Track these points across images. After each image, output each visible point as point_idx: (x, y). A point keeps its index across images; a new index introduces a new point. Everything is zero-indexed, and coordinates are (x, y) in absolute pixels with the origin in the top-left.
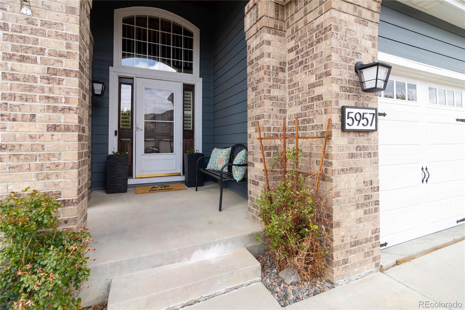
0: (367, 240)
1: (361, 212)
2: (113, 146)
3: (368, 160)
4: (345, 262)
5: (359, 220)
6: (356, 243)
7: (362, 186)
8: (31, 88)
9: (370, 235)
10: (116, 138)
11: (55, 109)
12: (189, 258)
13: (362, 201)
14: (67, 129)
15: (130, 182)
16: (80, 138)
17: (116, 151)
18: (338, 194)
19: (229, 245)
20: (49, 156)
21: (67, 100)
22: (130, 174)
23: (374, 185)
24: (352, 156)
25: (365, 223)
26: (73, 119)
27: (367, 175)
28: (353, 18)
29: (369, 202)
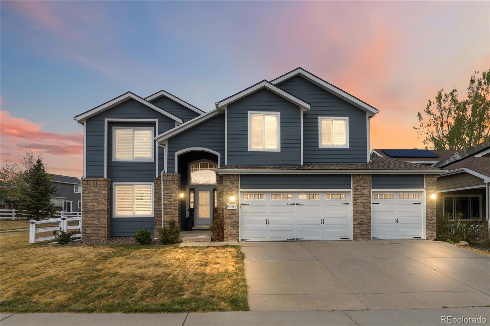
0: (234, 234)
2: (188, 215)
3: (235, 216)
4: (227, 238)
5: (232, 229)
6: (231, 234)
7: (233, 222)
8: (171, 203)
10: (189, 212)
11: (175, 206)
12: (198, 237)
13: (233, 225)
14: (176, 210)
15: (193, 228)
16: (178, 211)
17: (189, 216)
18: (225, 223)
19: (207, 236)
20: (174, 215)
21: (176, 205)
22: (193, 226)
23: (237, 222)
24: (230, 215)
25: (234, 230)
26: (177, 208)
28: (230, 184)
29: (235, 226)
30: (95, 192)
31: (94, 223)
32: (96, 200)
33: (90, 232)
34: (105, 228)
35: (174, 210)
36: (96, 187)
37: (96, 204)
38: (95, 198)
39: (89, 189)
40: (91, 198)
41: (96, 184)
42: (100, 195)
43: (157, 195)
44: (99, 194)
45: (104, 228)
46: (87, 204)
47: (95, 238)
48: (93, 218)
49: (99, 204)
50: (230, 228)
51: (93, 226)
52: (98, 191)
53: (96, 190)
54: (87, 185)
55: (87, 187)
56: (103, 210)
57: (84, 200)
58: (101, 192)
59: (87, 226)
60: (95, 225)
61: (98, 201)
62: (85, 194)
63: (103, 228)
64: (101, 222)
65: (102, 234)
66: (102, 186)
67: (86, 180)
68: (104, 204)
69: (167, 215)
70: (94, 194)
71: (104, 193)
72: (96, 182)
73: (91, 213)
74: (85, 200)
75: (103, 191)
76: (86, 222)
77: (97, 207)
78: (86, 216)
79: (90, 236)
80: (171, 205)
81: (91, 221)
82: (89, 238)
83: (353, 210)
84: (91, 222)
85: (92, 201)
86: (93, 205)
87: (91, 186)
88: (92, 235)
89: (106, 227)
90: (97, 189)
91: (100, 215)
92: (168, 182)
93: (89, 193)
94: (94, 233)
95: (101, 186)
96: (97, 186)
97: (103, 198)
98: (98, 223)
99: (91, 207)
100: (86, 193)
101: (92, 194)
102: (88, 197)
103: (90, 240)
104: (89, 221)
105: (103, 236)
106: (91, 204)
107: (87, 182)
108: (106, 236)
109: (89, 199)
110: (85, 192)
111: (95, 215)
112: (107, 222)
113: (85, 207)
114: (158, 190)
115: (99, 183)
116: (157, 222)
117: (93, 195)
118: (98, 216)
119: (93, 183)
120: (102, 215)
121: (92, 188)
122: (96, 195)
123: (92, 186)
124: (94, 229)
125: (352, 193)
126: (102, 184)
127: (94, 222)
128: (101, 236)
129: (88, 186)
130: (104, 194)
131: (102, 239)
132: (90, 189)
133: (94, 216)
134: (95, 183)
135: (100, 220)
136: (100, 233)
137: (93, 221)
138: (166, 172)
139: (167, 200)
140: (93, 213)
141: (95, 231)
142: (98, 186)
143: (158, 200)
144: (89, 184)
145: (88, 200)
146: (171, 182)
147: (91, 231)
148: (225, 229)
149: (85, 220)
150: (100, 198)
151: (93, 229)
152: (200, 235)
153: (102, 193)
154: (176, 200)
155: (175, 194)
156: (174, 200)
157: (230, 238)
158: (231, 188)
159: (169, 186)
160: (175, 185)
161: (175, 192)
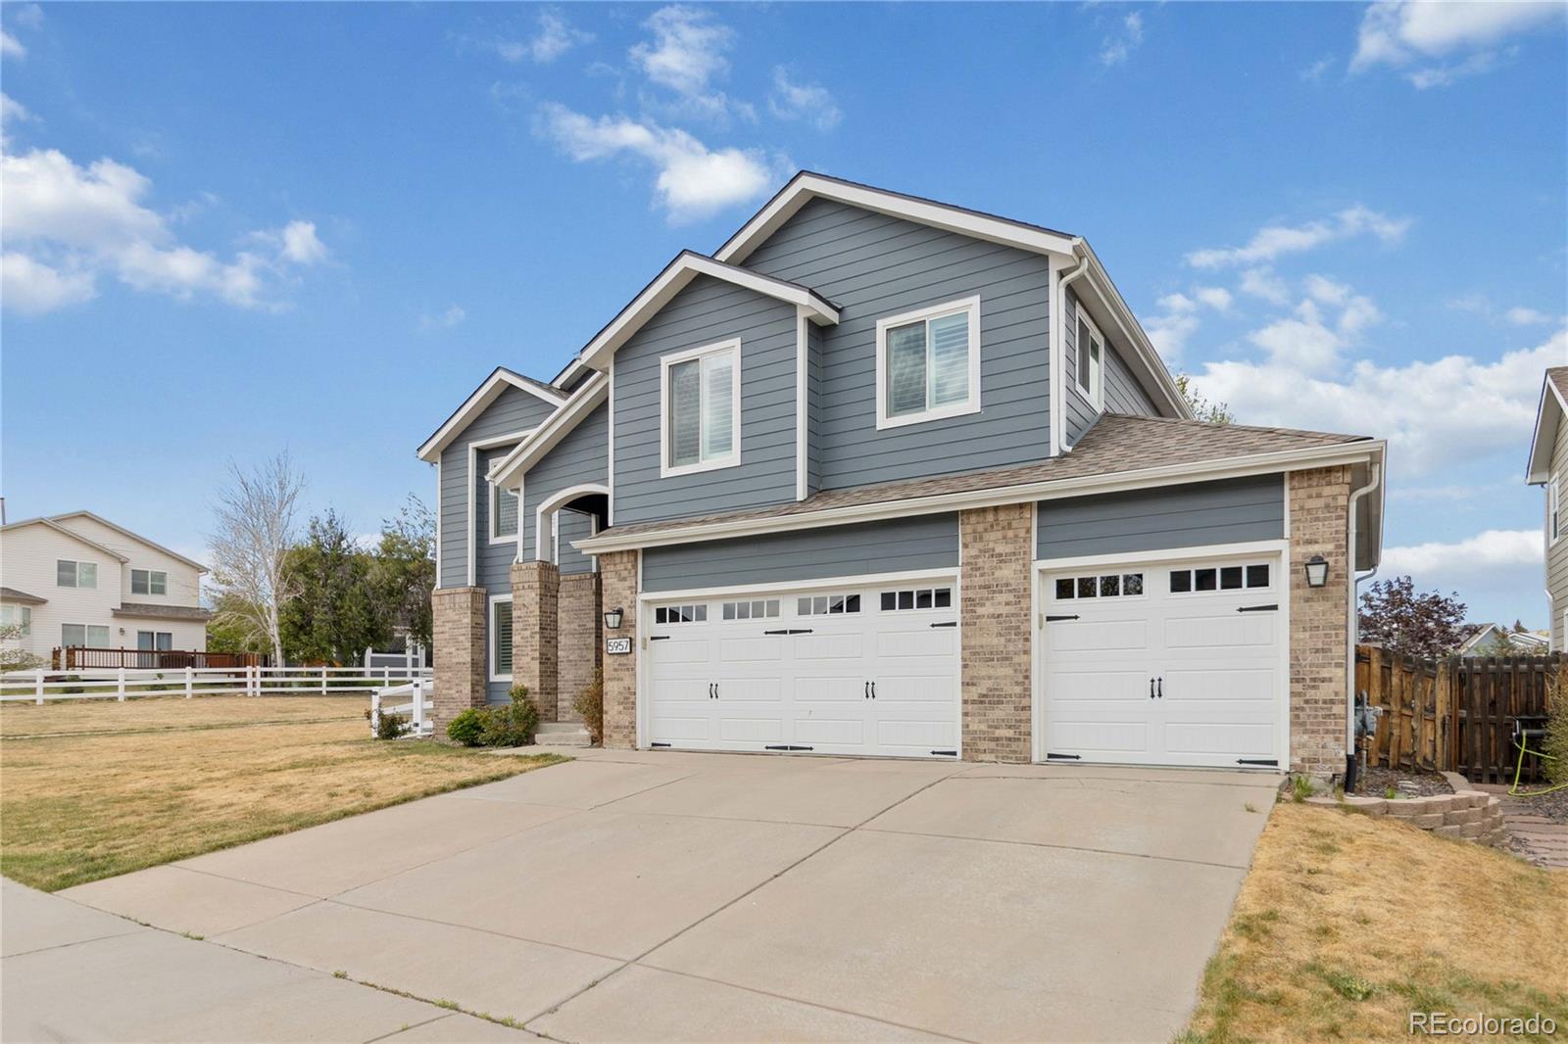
0: (626, 727)
1: (621, 708)
3: (627, 673)
4: (610, 737)
5: (620, 713)
6: (618, 727)
7: (622, 689)
8: (527, 642)
9: (627, 724)
13: (623, 700)
18: (606, 694)
20: (531, 672)
23: (632, 690)
24: (615, 670)
25: (626, 715)
27: (627, 682)
28: (616, 579)
29: (629, 701)
30: (453, 621)
31: (452, 695)
32: (454, 639)
33: (445, 717)
35: (533, 659)
36: (454, 610)
37: (455, 649)
38: (451, 636)
39: (443, 615)
40: (447, 636)
41: (453, 603)
42: (459, 628)
44: (458, 625)
46: (440, 651)
48: (449, 684)
49: (459, 649)
50: (616, 708)
51: (450, 702)
52: (457, 618)
53: (453, 616)
54: (440, 604)
55: (441, 610)
56: (463, 663)
58: (460, 621)
59: (441, 703)
60: (453, 699)
61: (457, 642)
62: (438, 626)
64: (461, 691)
66: (463, 605)
68: (465, 649)
69: (519, 672)
71: (466, 623)
72: (453, 598)
73: (446, 672)
74: (438, 640)
75: (464, 617)
76: (440, 692)
77: (455, 657)
78: (440, 679)
79: (446, 727)
80: (526, 646)
81: (447, 689)
82: (444, 730)
83: (963, 649)
84: (447, 692)
85: (448, 643)
86: (450, 653)
87: (446, 608)
89: (469, 705)
90: (454, 613)
91: (460, 674)
92: (521, 586)
93: (443, 623)
95: (461, 607)
96: (454, 606)
97: (464, 635)
98: (457, 695)
99: (446, 657)
100: (439, 624)
101: (447, 627)
102: (443, 633)
104: (444, 689)
106: (447, 650)
107: (440, 599)
109: (443, 637)
111: (452, 676)
112: (470, 691)
113: (437, 658)
115: (459, 598)
117: (450, 628)
118: (457, 678)
119: (449, 600)
120: (464, 675)
121: (447, 611)
122: (454, 628)
123: (447, 606)
124: (451, 709)
126: (462, 600)
127: (452, 692)
129: (442, 607)
130: (465, 626)
133: (450, 678)
134: (451, 599)
135: (460, 688)
137: (449, 689)
138: (521, 561)
139: (520, 634)
140: (450, 671)
141: (452, 712)
142: (457, 605)
144: (443, 604)
145: (442, 640)
146: (526, 586)
147: (447, 713)
148: (606, 713)
149: (438, 689)
150: (460, 635)
151: (449, 708)
153: (463, 624)
154: (536, 633)
155: (534, 616)
156: (532, 633)
157: (615, 736)
158: (619, 594)
159: (523, 596)
160: (533, 595)
161: (533, 612)
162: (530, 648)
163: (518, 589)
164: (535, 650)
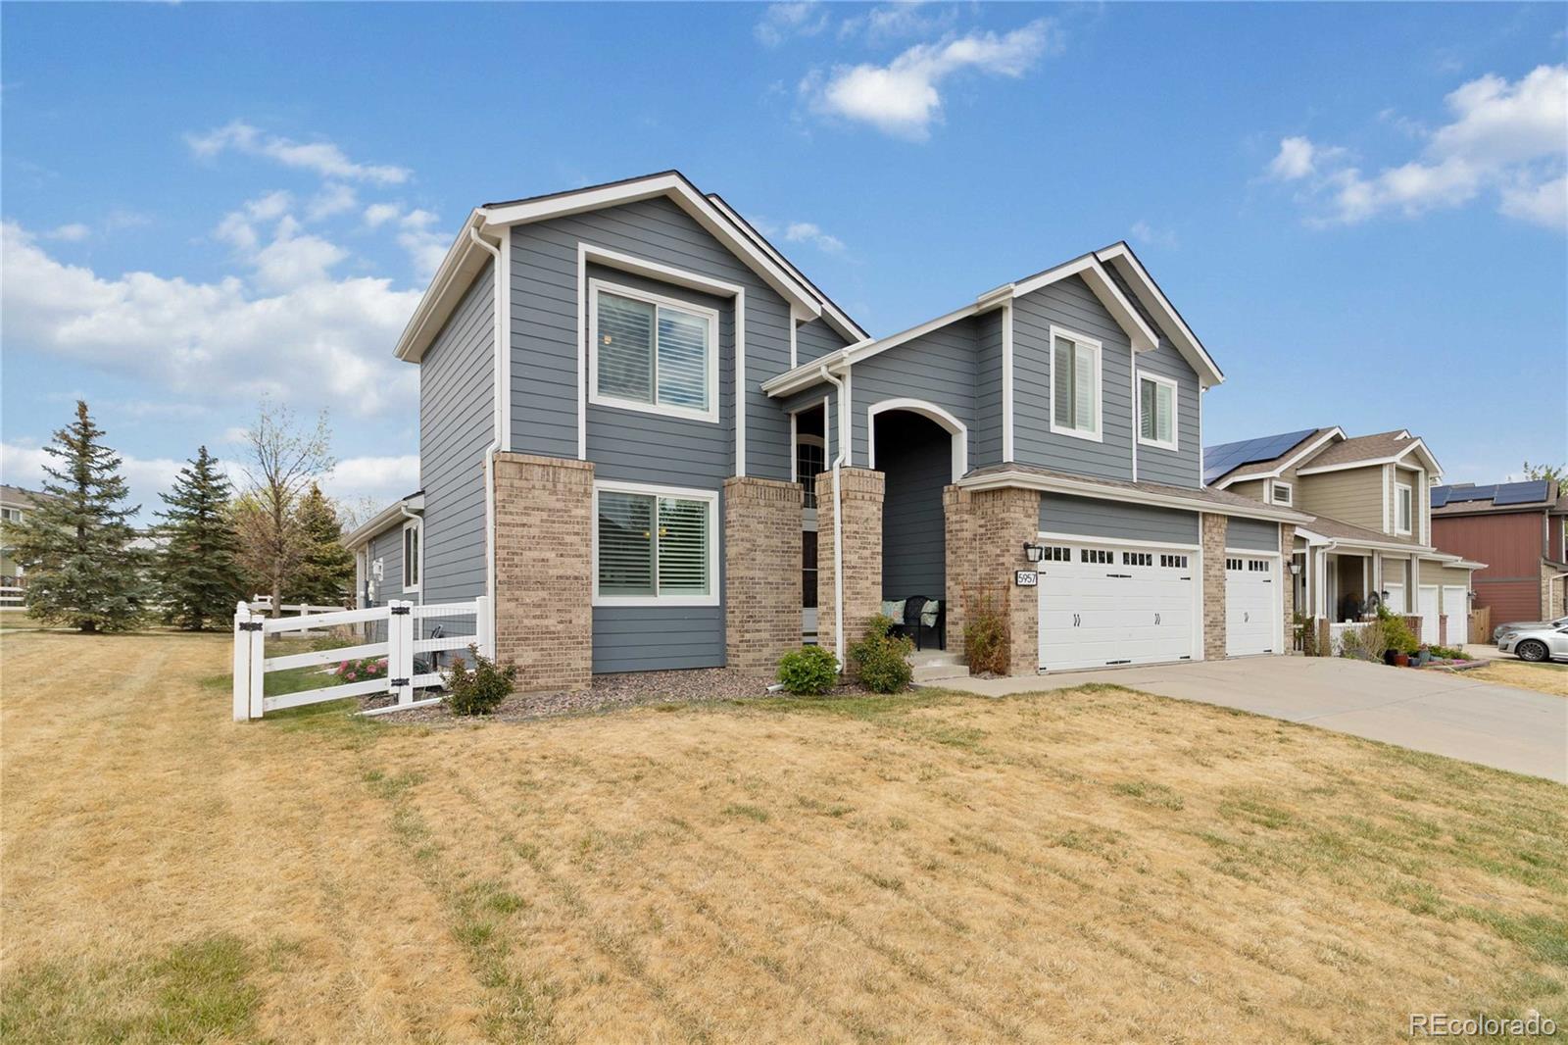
0: (1030, 655)
1: (1027, 636)
3: (1032, 604)
4: (1017, 664)
5: (1026, 642)
6: (1024, 655)
7: (1028, 620)
9: (1032, 651)
13: (1028, 629)
14: (878, 584)
18: (1014, 624)
20: (872, 599)
23: (1035, 620)
25: (1030, 644)
26: (880, 578)
27: (1031, 613)
29: (1032, 631)
30: (550, 510)
31: (547, 627)
32: (554, 539)
33: (530, 662)
34: (585, 645)
35: (873, 583)
36: (554, 492)
37: (553, 555)
38: (547, 532)
39: (527, 497)
40: (534, 531)
41: (553, 481)
42: (566, 523)
43: (747, 535)
44: (562, 517)
45: (582, 643)
46: (517, 554)
47: (551, 682)
48: (540, 606)
49: (562, 555)
50: (1022, 636)
51: (542, 639)
53: (551, 502)
54: (521, 479)
55: (521, 489)
56: (576, 578)
57: (508, 536)
58: (570, 511)
59: (518, 639)
60: (550, 633)
61: (560, 544)
62: (511, 513)
63: (578, 643)
64: (571, 622)
65: (572, 666)
66: (575, 488)
67: (516, 463)
68: (580, 556)
70: (545, 517)
71: (582, 517)
72: (554, 474)
73: (533, 590)
74: (512, 536)
75: (577, 507)
76: (516, 621)
77: (555, 567)
78: (517, 600)
79: (532, 678)
80: (865, 568)
81: (534, 617)
82: (527, 684)
83: (1205, 594)
84: (535, 622)
85: (538, 544)
86: (543, 560)
87: (534, 487)
88: (537, 672)
89: (587, 642)
90: (555, 498)
91: (566, 595)
92: (859, 495)
93: (527, 511)
94: (545, 665)
95: (570, 490)
96: (555, 486)
97: (577, 534)
98: (560, 627)
99: (533, 566)
100: (515, 510)
101: (535, 518)
102: (524, 525)
103: (531, 691)
104: (527, 617)
105: (579, 675)
106: (535, 554)
107: (521, 472)
108: (587, 675)
109: (525, 533)
110: (510, 508)
111: (547, 597)
112: (590, 621)
113: (509, 566)
114: (748, 517)
115: (562, 474)
116: (746, 622)
117: (542, 521)
118: (561, 600)
119: (543, 475)
120: (575, 595)
121: (537, 493)
122: (554, 522)
123: (538, 485)
124: (546, 650)
125: (1201, 554)
126: (573, 480)
127: (546, 622)
128: (570, 675)
129: (524, 484)
130: (579, 520)
131: (574, 685)
132: (530, 496)
133: (544, 599)
134: (548, 474)
135: (567, 617)
136: (569, 665)
137: (540, 617)
138: (848, 463)
139: (856, 552)
140: (543, 589)
141: (550, 655)
142: (560, 487)
143: (748, 549)
144: (526, 479)
145: (522, 537)
146: (867, 496)
147: (537, 655)
148: (1014, 642)
149: (511, 617)
150: (567, 534)
151: (542, 649)
152: (929, 660)
153: (576, 517)
154: (878, 553)
155: (876, 534)
156: (873, 553)
157: (1022, 664)
158: (1024, 529)
159: (862, 508)
160: (875, 509)
161: (875, 528)
162: (869, 571)
163: (856, 498)
164: (877, 574)
